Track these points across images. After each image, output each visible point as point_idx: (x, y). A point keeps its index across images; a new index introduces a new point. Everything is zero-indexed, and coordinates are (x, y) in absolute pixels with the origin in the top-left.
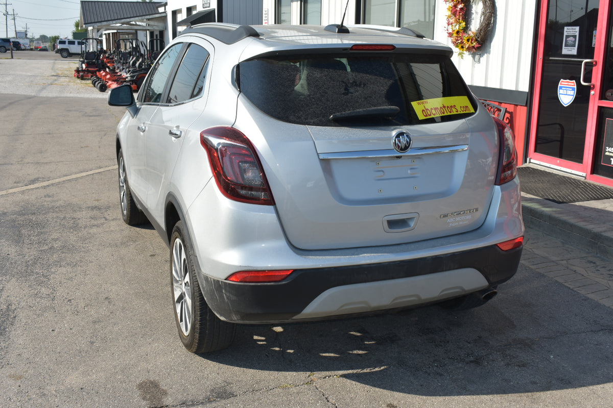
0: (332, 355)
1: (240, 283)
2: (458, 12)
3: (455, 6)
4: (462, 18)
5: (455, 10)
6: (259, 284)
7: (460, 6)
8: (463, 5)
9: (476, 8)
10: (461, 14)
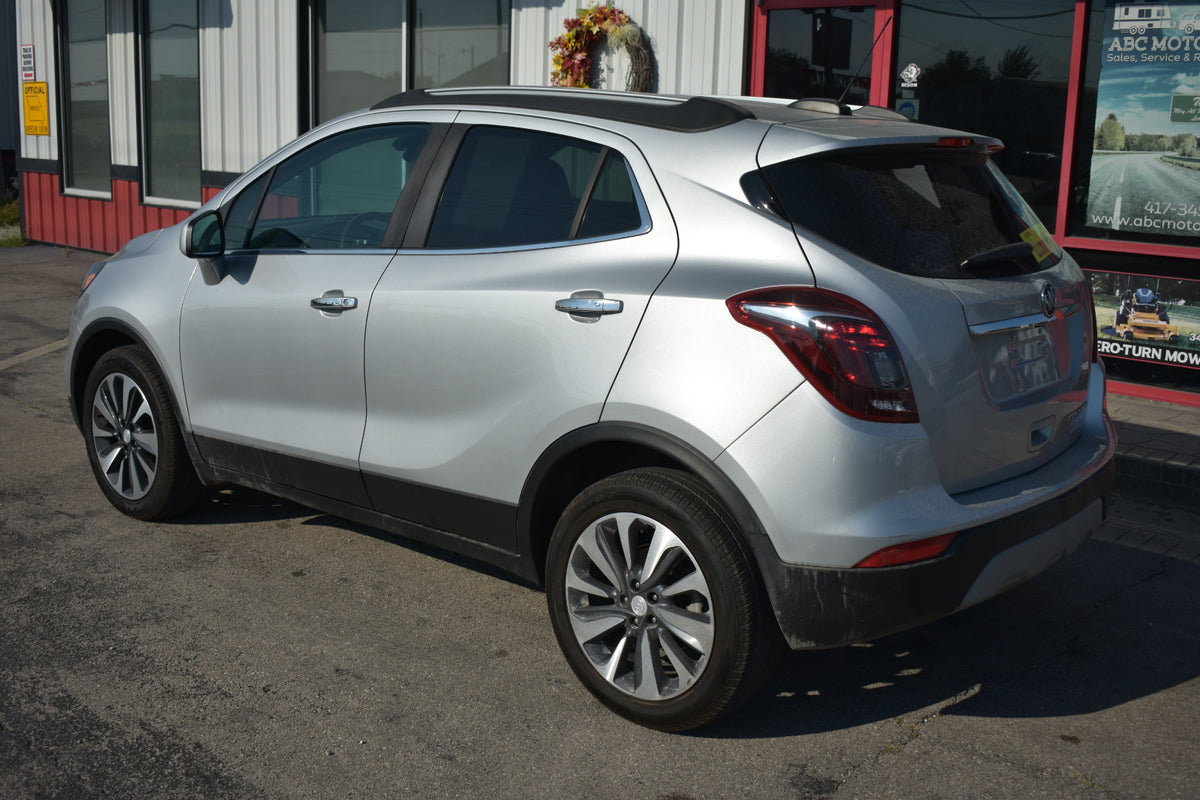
0: (880, 685)
1: (871, 570)
2: (576, 67)
3: (571, 56)
4: (585, 79)
5: (569, 64)
6: (915, 565)
7: (579, 57)
8: (585, 54)
9: (610, 61)
10: (582, 71)
